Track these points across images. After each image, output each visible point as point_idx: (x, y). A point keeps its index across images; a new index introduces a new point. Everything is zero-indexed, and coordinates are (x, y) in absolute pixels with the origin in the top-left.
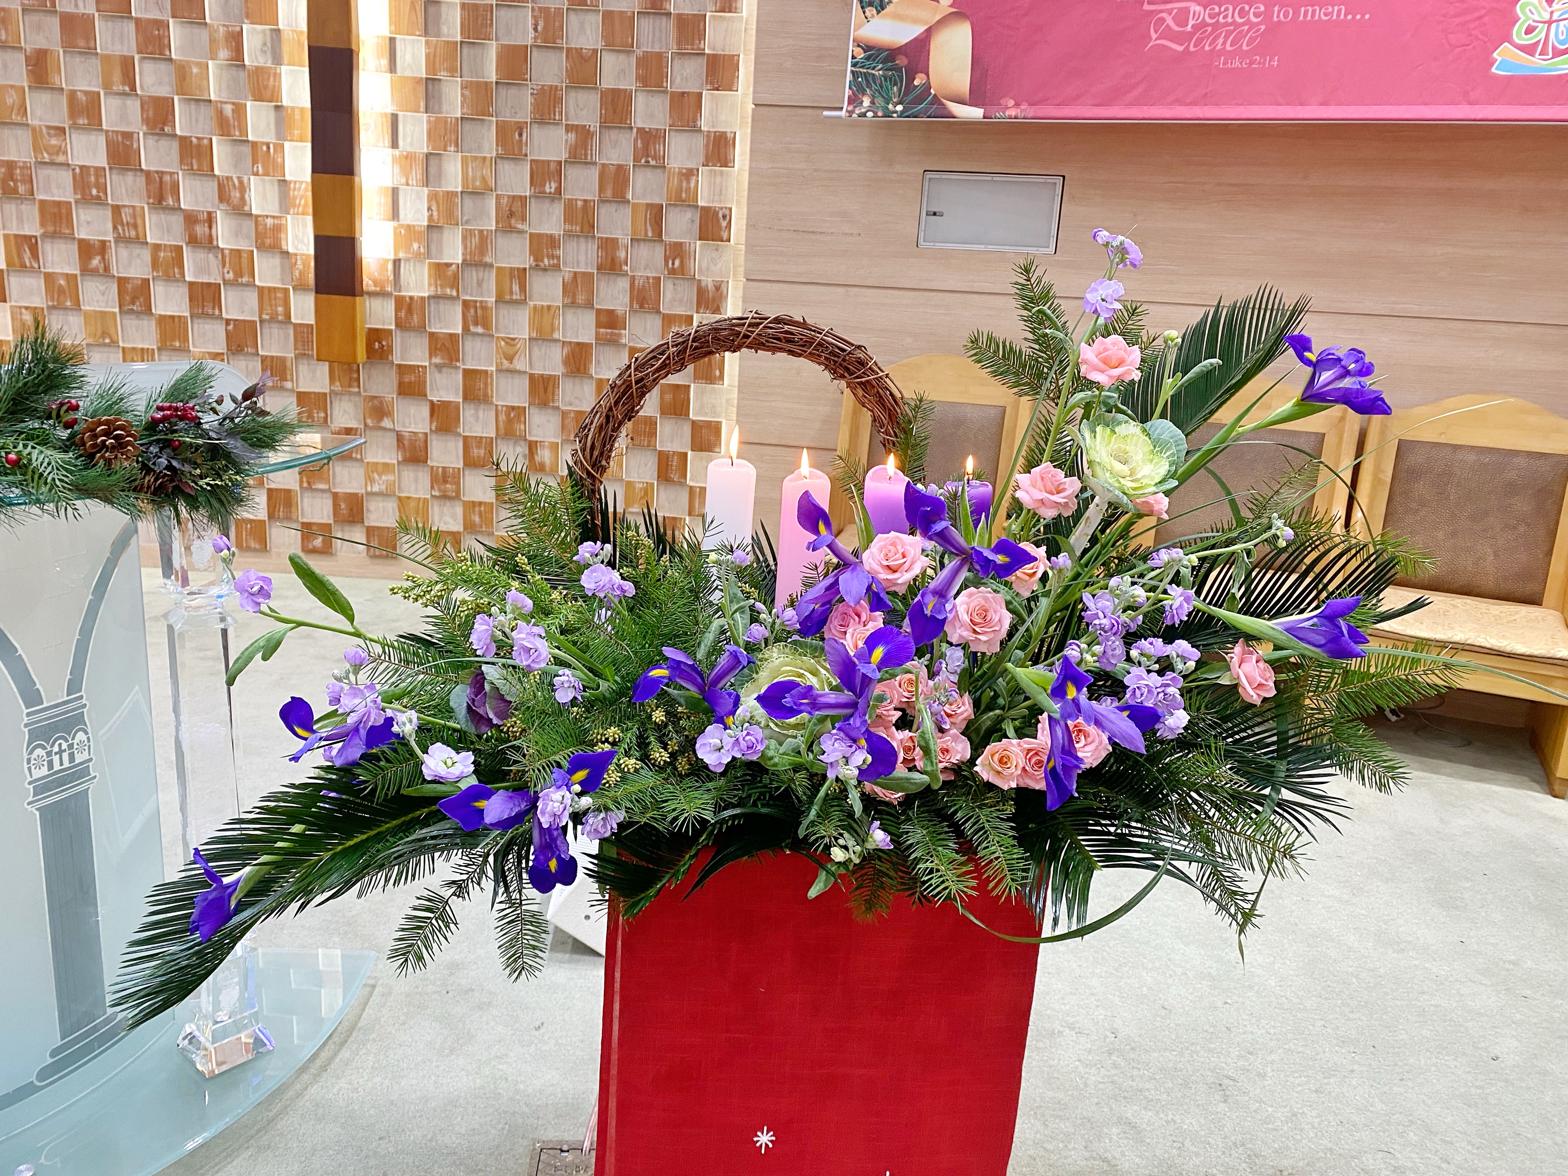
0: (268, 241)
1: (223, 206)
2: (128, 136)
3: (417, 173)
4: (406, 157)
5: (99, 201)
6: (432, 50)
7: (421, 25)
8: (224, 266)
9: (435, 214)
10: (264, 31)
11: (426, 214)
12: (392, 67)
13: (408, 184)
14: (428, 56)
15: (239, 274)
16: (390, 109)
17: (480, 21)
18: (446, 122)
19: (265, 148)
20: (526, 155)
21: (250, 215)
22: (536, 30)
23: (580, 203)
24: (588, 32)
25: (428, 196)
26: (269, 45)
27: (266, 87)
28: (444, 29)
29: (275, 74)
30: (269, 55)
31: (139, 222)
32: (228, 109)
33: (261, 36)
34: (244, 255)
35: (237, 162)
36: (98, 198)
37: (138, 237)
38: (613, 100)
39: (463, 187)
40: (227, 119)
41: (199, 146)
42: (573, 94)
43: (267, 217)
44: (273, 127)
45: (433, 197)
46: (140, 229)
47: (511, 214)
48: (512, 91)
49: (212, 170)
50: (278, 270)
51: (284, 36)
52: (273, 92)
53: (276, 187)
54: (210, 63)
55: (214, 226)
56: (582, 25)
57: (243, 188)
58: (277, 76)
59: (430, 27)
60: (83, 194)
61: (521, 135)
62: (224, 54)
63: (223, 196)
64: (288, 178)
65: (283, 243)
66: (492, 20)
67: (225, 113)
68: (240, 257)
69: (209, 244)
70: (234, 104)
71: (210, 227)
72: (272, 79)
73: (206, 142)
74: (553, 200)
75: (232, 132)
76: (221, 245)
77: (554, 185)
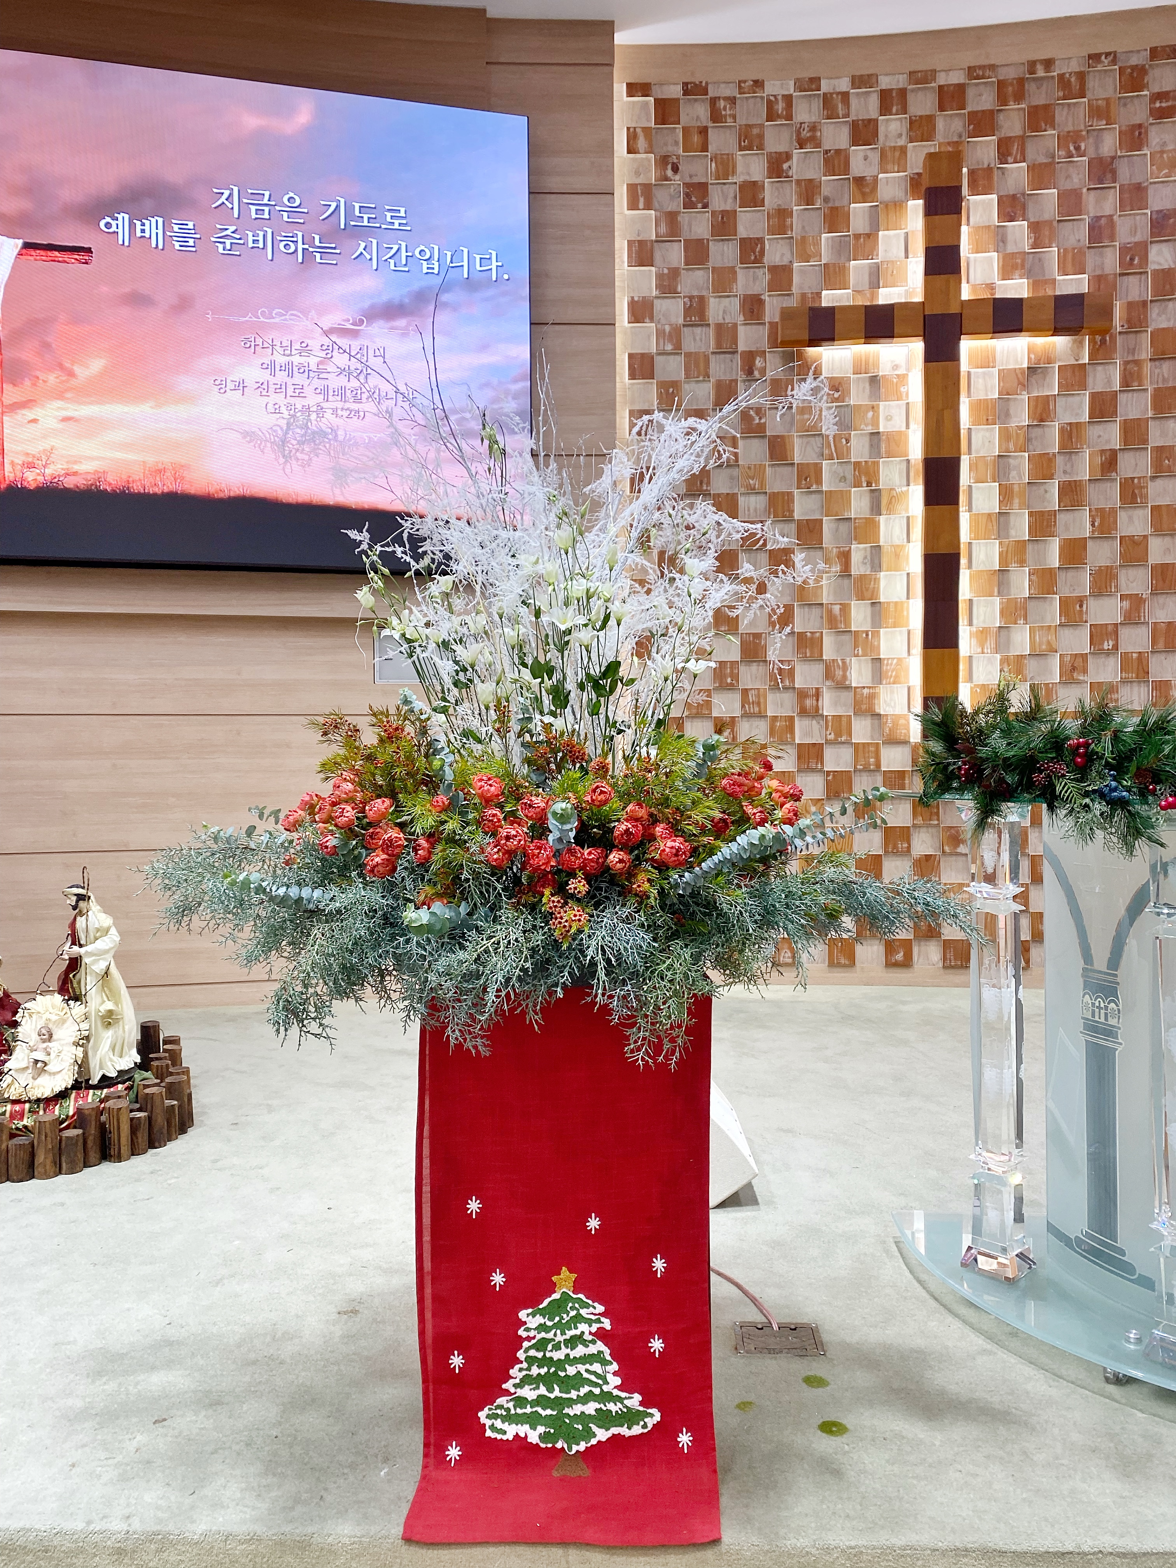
0: (864, 707)
1: (828, 683)
2: (757, 636)
3: (990, 644)
4: (982, 632)
5: (731, 688)
6: (1005, 549)
7: (995, 532)
8: (827, 729)
10: (866, 548)
13: (983, 653)
14: (1001, 553)
15: (838, 734)
16: (968, 596)
17: (1045, 524)
18: (1016, 602)
19: (864, 635)
20: (1086, 622)
21: (849, 688)
22: (1093, 525)
23: (1135, 655)
24: (1136, 522)
25: (1001, 660)
26: (869, 558)
27: (867, 590)
28: (1013, 532)
29: (875, 579)
30: (868, 566)
31: (762, 700)
32: (836, 609)
33: (863, 552)
34: (844, 720)
35: (839, 647)
36: (732, 684)
37: (760, 712)
38: (1162, 572)
39: (1030, 651)
40: (835, 617)
41: (812, 639)
42: (1124, 571)
43: (864, 687)
44: (869, 619)
45: (1005, 661)
46: (762, 706)
47: (1074, 669)
48: (1071, 574)
49: (822, 655)
50: (869, 728)
51: (884, 550)
52: (873, 592)
53: (870, 665)
55: (820, 699)
56: (1130, 518)
57: (845, 667)
58: (877, 580)
59: (1001, 532)
60: (721, 683)
61: (1081, 606)
62: (836, 568)
63: (829, 674)
64: (882, 656)
65: (876, 707)
66: (1055, 522)
67: (833, 612)
68: (840, 721)
69: (815, 713)
70: (841, 604)
71: (817, 700)
72: (872, 583)
73: (818, 635)
74: (1108, 655)
75: (839, 626)
76: (825, 714)
77: (1111, 643)
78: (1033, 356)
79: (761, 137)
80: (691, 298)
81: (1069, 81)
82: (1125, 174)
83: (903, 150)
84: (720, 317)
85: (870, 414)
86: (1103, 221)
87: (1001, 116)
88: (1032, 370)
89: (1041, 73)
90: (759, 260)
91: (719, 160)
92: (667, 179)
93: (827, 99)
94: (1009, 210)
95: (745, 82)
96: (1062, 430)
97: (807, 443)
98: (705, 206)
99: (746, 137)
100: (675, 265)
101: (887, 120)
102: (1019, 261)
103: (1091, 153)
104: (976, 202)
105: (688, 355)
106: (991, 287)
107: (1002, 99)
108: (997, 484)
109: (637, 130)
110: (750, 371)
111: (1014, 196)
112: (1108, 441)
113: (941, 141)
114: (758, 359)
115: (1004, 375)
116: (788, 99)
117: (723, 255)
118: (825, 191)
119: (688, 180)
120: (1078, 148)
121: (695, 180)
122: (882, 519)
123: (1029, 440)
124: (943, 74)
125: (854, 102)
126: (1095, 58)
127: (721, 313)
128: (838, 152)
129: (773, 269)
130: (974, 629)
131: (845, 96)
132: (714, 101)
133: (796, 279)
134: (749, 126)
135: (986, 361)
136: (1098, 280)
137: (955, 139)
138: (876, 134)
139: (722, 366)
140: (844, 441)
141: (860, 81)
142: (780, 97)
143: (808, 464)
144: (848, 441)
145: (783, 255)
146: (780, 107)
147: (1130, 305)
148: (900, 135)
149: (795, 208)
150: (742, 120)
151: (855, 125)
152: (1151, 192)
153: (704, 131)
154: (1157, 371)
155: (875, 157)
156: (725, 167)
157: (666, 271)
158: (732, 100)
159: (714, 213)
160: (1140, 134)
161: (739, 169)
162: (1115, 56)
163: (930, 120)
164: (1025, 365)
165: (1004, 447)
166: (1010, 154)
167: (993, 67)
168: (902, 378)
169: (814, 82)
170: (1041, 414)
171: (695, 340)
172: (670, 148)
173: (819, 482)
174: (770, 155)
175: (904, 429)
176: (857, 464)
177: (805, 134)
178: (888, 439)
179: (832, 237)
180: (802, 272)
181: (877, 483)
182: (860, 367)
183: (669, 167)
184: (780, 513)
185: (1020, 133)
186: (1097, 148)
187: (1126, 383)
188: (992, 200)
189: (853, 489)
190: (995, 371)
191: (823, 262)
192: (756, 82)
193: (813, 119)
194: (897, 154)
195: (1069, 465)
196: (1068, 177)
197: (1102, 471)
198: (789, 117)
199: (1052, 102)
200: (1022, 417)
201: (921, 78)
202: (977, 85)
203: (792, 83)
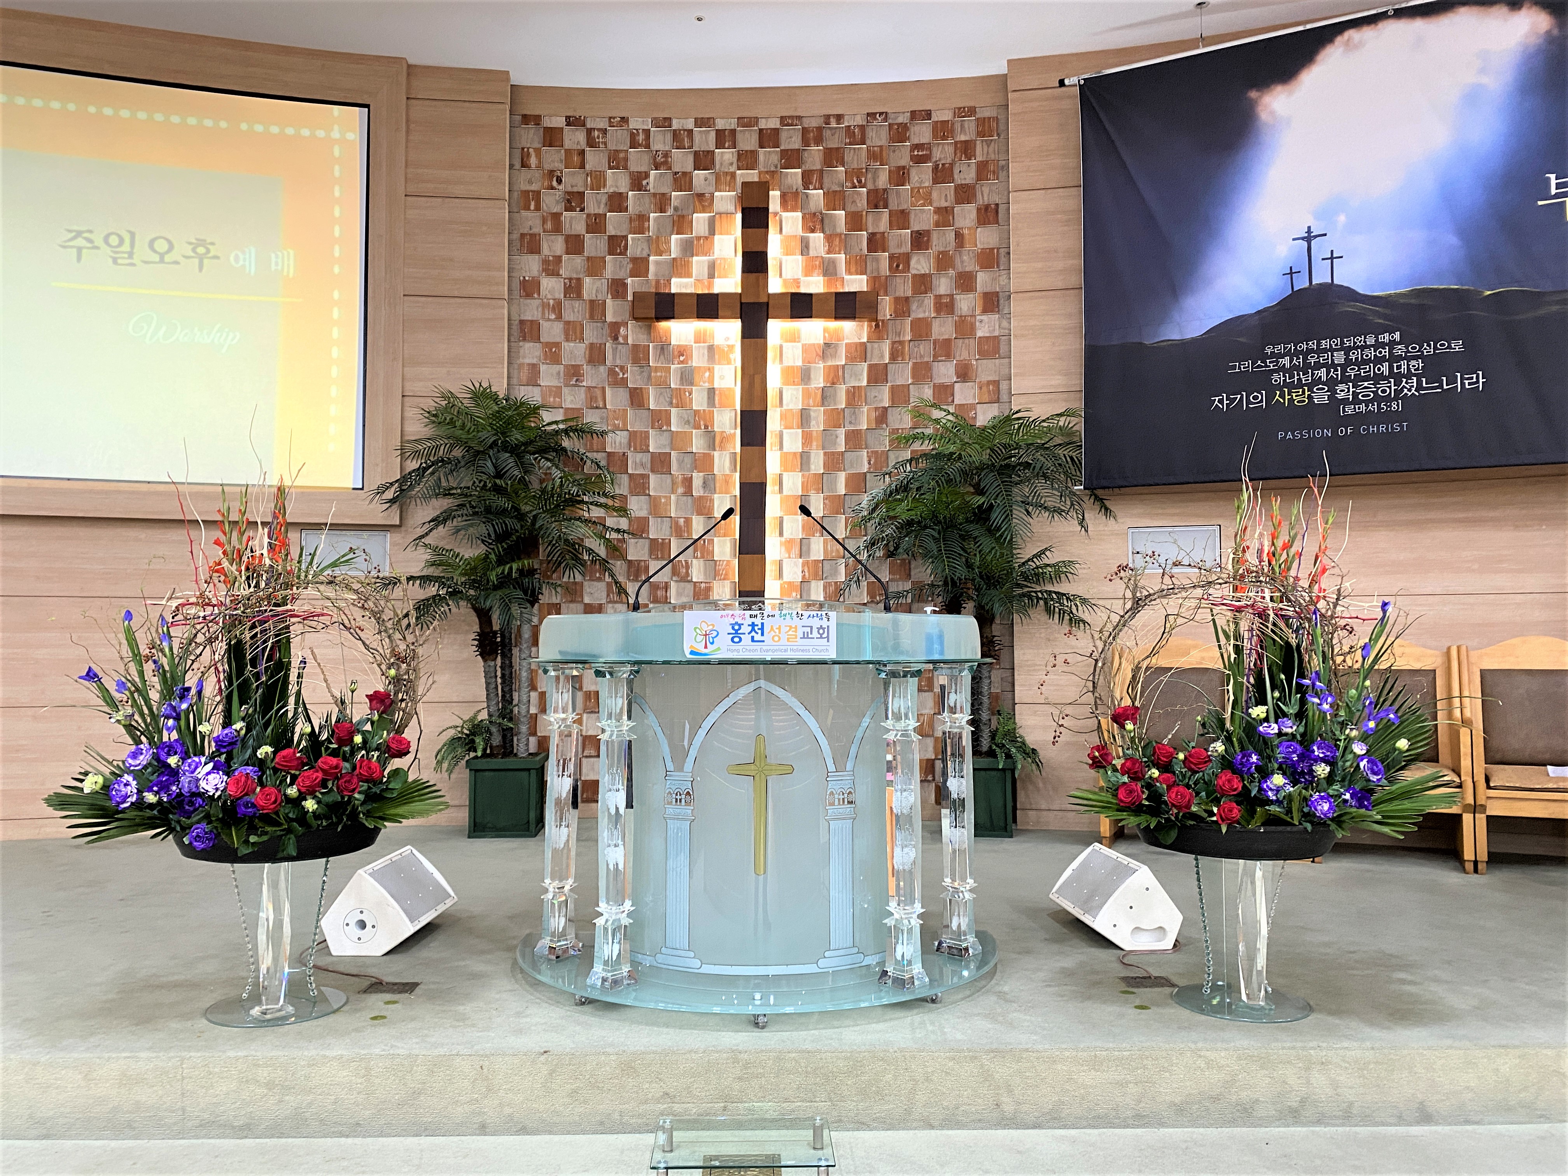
0: (701, 597)
1: (674, 578)
3: (796, 550)
4: (789, 542)
6: (805, 479)
7: (800, 467)
9: (807, 574)
10: (703, 475)
11: (800, 575)
12: (781, 490)
13: (789, 557)
14: (803, 483)
16: (779, 514)
17: (836, 461)
19: (702, 542)
22: (869, 463)
25: (802, 563)
26: (706, 483)
27: (704, 507)
28: (813, 467)
30: (705, 489)
32: (682, 521)
33: (702, 478)
36: (599, 579)
37: (621, 601)
39: (824, 556)
40: (680, 527)
41: (663, 544)
43: (702, 582)
45: (805, 564)
48: (854, 499)
49: (670, 557)
51: (718, 478)
52: (708, 509)
53: (709, 565)
54: (673, 497)
55: (668, 591)
57: (687, 567)
58: (712, 501)
59: (804, 466)
60: (590, 577)
62: (680, 490)
63: (675, 573)
64: (715, 559)
66: (842, 460)
67: (679, 523)
70: (684, 517)
71: (666, 592)
72: (709, 502)
73: (667, 541)
75: (684, 534)
78: (827, 335)
79: (626, 159)
80: (570, 279)
81: (854, 132)
82: (893, 204)
83: (733, 175)
84: (594, 296)
85: (707, 374)
86: (878, 236)
87: (806, 154)
88: (827, 345)
89: (834, 124)
90: (623, 253)
91: (593, 175)
92: (552, 188)
93: (676, 134)
94: (811, 224)
95: (614, 118)
96: (848, 392)
97: (661, 394)
98: (582, 210)
99: (614, 160)
100: (558, 253)
101: (722, 153)
102: (817, 263)
103: (870, 186)
104: (787, 217)
105: (568, 323)
106: (797, 282)
107: (806, 142)
108: (800, 431)
109: (531, 150)
110: (616, 338)
111: (814, 214)
112: (881, 401)
113: (762, 169)
114: (622, 328)
115: (806, 349)
116: (647, 132)
117: (596, 247)
118: (674, 202)
119: (570, 189)
120: (860, 182)
121: (575, 189)
122: (716, 454)
123: (824, 398)
124: (763, 120)
125: (697, 138)
126: (871, 115)
127: (594, 292)
128: (684, 173)
129: (634, 260)
130: (783, 539)
131: (690, 132)
132: (589, 131)
133: (652, 268)
134: (617, 151)
135: (793, 338)
136: (874, 280)
137: (773, 169)
138: (713, 162)
139: (595, 333)
140: (687, 394)
141: (701, 122)
142: (640, 131)
143: (660, 410)
144: (690, 394)
145: (643, 249)
146: (641, 138)
147: (897, 300)
148: (732, 164)
149: (652, 215)
150: (612, 146)
151: (696, 154)
152: (912, 216)
153: (582, 153)
154: (916, 349)
155: (712, 179)
156: (599, 181)
157: (551, 258)
158: (604, 131)
159: (588, 215)
160: (904, 173)
161: (609, 182)
162: (886, 116)
163: (754, 153)
164: (822, 342)
165: (806, 402)
166: (811, 183)
167: (799, 118)
168: (731, 347)
169: (666, 122)
170: (833, 379)
171: (574, 312)
172: (556, 164)
173: (669, 424)
174: (631, 174)
175: (733, 386)
176: (696, 412)
177: (660, 159)
178: (720, 394)
179: (681, 239)
180: (657, 263)
181: (713, 426)
182: (700, 338)
183: (555, 179)
184: (638, 448)
185: (819, 167)
186: (874, 181)
187: (894, 357)
188: (797, 216)
189: (694, 431)
190: (800, 345)
191: (673, 256)
192: (622, 118)
193: (667, 148)
194: (728, 178)
195: (853, 417)
196: (854, 202)
197: (876, 423)
198: (648, 146)
199: (843, 146)
200: (819, 381)
201: (747, 122)
202: (789, 130)
203: (650, 120)
